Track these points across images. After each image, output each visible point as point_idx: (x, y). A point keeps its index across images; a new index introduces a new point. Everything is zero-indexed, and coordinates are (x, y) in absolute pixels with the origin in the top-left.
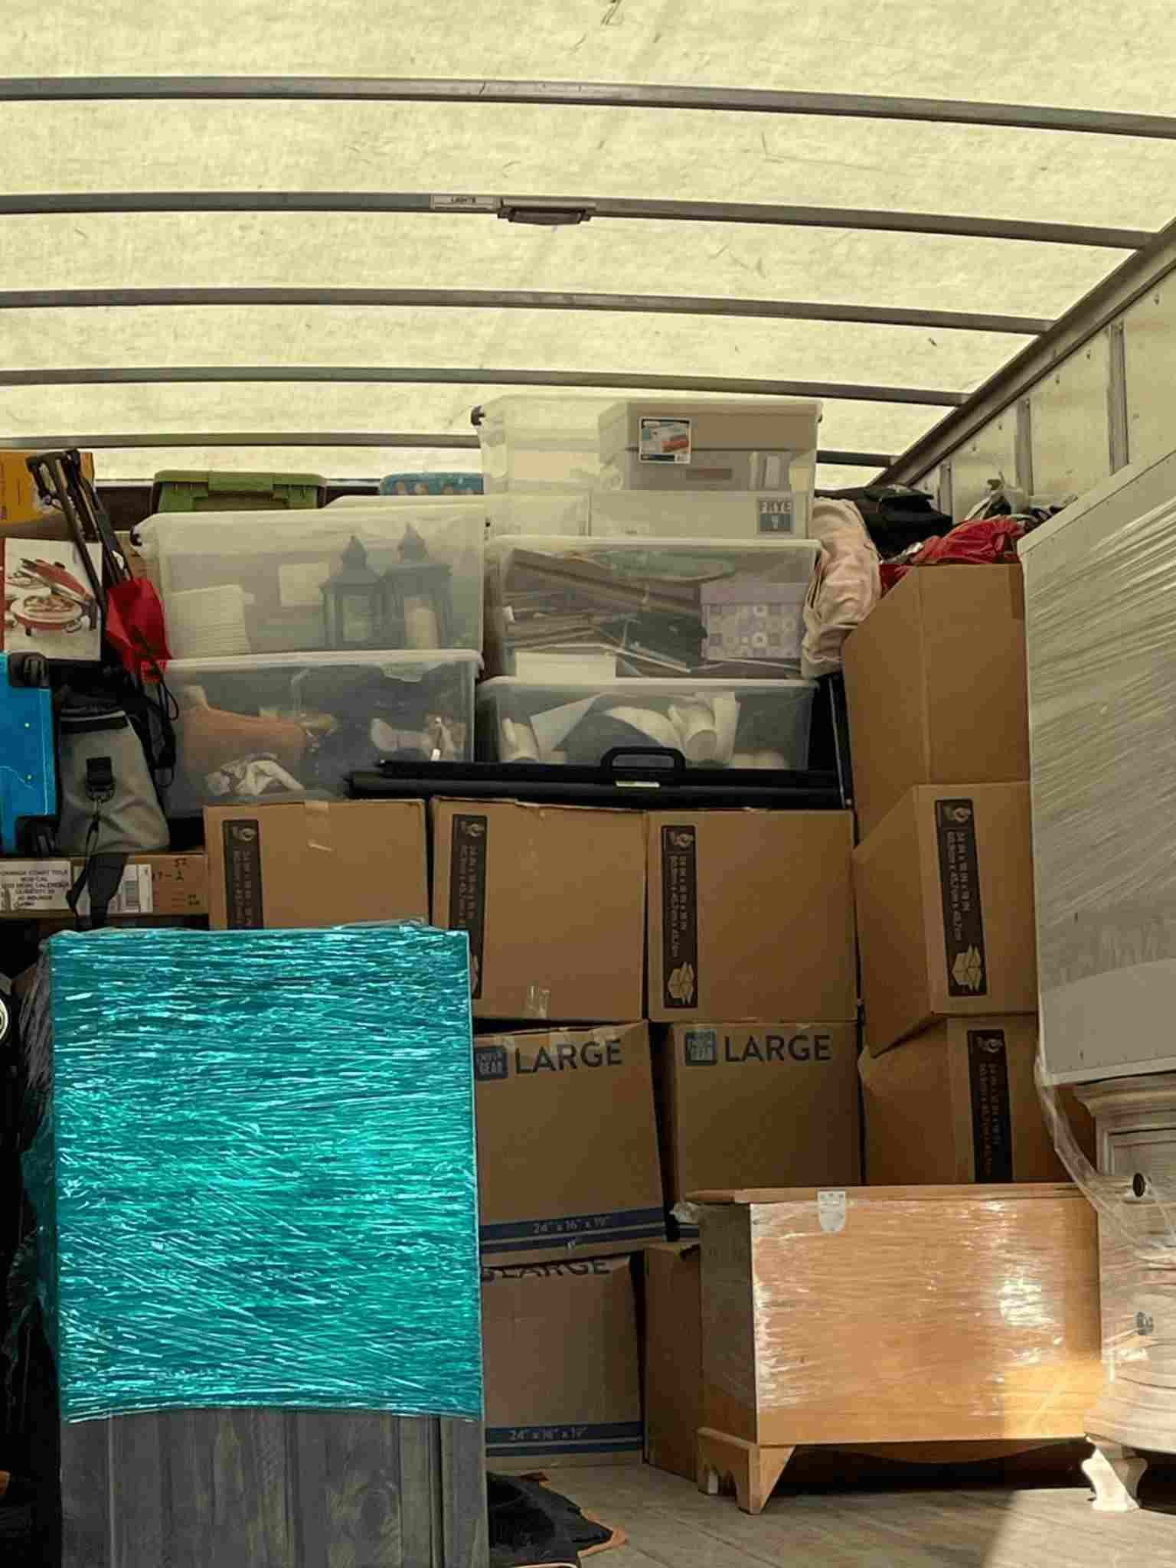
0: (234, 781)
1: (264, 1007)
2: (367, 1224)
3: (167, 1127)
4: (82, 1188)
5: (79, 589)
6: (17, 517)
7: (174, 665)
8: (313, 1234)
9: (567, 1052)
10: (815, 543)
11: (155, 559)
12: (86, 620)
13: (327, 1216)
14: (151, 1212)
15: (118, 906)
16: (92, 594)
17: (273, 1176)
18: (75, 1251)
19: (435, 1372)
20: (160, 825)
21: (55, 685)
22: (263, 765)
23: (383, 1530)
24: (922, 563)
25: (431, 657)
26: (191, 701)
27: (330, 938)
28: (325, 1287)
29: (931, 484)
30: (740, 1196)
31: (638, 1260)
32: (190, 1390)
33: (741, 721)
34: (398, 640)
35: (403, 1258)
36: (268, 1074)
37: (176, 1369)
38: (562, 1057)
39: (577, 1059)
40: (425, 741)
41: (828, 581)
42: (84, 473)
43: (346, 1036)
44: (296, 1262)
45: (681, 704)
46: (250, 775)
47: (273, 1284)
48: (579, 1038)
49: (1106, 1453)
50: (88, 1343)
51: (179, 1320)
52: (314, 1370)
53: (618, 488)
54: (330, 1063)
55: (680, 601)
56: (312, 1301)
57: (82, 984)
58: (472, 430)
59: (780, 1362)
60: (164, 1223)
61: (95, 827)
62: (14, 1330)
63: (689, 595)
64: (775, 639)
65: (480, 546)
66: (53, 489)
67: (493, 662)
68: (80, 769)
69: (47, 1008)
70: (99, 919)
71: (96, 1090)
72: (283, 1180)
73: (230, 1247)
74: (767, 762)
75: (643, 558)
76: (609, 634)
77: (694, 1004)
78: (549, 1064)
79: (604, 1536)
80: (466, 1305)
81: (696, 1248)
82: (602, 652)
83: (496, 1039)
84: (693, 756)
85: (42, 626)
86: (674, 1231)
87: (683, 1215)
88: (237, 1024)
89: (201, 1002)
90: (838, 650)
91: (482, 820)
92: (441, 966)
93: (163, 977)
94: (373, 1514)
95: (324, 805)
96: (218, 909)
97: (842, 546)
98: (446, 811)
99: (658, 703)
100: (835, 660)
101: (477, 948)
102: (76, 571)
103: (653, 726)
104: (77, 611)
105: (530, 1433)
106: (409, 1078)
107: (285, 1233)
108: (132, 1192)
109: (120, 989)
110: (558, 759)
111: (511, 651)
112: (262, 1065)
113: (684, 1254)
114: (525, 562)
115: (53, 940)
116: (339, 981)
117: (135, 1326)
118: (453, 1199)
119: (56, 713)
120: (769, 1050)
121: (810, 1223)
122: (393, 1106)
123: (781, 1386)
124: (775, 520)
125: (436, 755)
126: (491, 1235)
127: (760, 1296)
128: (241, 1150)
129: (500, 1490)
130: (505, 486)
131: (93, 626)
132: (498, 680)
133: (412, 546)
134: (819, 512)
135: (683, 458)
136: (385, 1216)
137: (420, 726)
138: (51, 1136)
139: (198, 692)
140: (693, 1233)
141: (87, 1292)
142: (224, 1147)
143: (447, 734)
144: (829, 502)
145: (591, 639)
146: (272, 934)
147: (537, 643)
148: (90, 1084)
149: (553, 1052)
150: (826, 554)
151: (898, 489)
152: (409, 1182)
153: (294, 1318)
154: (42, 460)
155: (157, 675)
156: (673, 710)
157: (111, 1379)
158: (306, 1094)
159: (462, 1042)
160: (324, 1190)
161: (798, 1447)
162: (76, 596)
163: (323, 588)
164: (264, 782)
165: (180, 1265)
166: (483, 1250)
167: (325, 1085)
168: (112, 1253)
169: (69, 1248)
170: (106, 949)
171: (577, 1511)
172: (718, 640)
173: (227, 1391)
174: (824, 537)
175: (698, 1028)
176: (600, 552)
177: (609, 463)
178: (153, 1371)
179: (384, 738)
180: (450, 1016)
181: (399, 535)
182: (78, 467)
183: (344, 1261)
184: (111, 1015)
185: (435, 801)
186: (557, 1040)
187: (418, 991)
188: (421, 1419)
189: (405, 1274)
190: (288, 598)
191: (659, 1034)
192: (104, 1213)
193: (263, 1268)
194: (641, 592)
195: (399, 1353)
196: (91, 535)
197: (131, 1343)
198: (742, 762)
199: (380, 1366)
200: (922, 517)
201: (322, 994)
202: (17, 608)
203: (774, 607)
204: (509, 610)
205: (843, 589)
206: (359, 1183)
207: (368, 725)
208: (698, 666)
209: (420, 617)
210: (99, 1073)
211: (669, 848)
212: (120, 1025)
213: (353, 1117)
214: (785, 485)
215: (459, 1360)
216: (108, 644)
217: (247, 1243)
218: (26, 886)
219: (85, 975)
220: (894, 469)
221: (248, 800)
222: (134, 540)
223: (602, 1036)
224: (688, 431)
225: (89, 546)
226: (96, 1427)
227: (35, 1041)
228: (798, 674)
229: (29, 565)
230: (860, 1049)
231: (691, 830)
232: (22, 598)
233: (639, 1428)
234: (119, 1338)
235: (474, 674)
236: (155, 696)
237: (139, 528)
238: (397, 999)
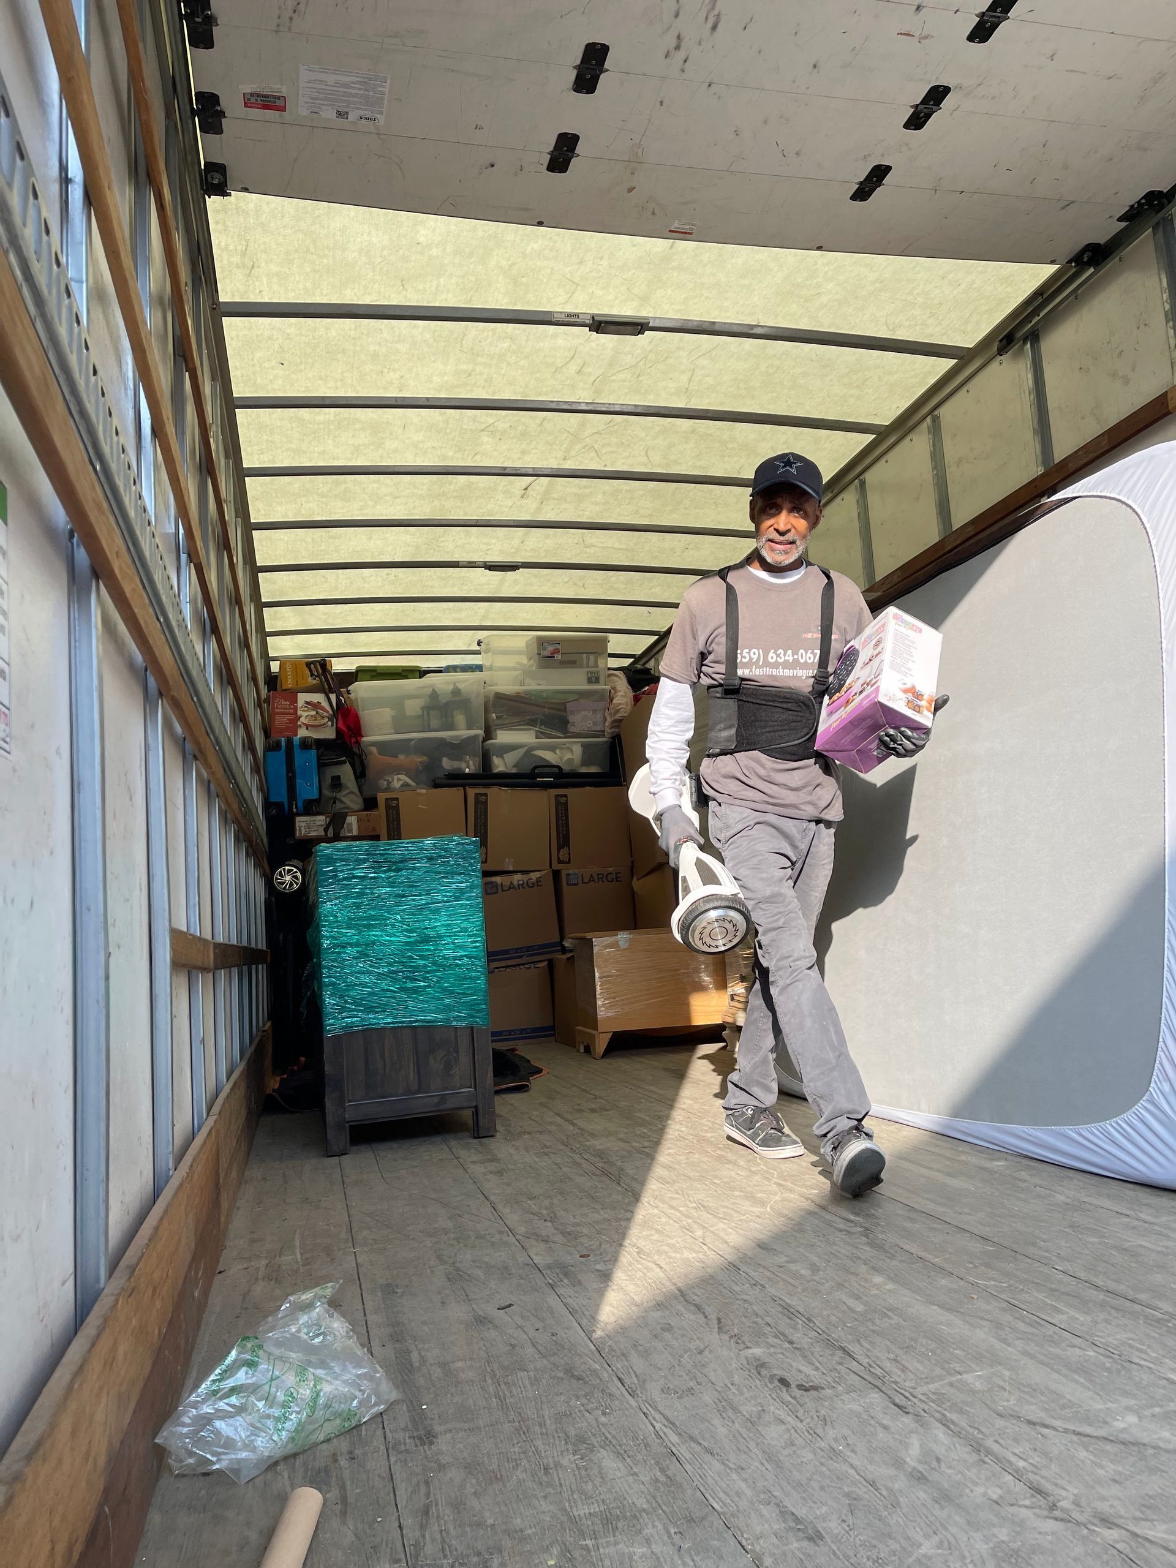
0: (389, 783)
1: (400, 870)
2: (445, 952)
3: (364, 918)
4: (330, 944)
5: (327, 711)
6: (302, 685)
7: (364, 739)
8: (422, 957)
9: (521, 882)
10: (608, 687)
11: (356, 699)
12: (330, 723)
13: (427, 950)
14: (357, 952)
15: (344, 833)
16: (331, 712)
17: (406, 936)
18: (328, 969)
19: (471, 1010)
20: (360, 800)
21: (318, 749)
22: (400, 776)
23: (452, 1073)
24: (648, 694)
25: (464, 733)
26: (371, 753)
27: (426, 842)
28: (427, 978)
29: (651, 664)
30: (589, 935)
31: (551, 963)
32: (375, 1021)
33: (584, 753)
34: (451, 727)
35: (457, 965)
36: (403, 896)
37: (369, 1013)
38: (519, 885)
39: (525, 885)
40: (463, 765)
41: (614, 701)
42: (328, 667)
43: (433, 880)
44: (415, 969)
45: (561, 749)
46: (395, 781)
47: (407, 978)
48: (525, 877)
49: (730, 1028)
50: (334, 1005)
51: (370, 994)
52: (423, 1011)
53: (534, 668)
54: (427, 891)
55: (559, 710)
56: (422, 984)
57: (329, 864)
58: (478, 648)
59: (606, 999)
60: (363, 955)
61: (334, 802)
62: (305, 1001)
63: (562, 707)
64: (595, 723)
65: (482, 690)
66: (316, 674)
67: (489, 734)
68: (329, 781)
69: (316, 873)
70: (337, 838)
71: (335, 905)
72: (410, 937)
73: (390, 964)
74: (593, 769)
75: (544, 694)
76: (532, 723)
77: (569, 862)
78: (514, 887)
79: (540, 1071)
80: (482, 983)
81: (573, 956)
82: (530, 729)
83: (494, 879)
84: (566, 768)
85: (312, 726)
86: (564, 950)
87: (567, 944)
88: (390, 877)
89: (377, 868)
90: (618, 727)
91: (486, 795)
92: (469, 852)
93: (361, 860)
94: (448, 1067)
95: (424, 791)
96: (384, 832)
97: (618, 688)
98: (472, 792)
99: (552, 748)
100: (617, 730)
101: (484, 843)
102: (325, 704)
103: (549, 756)
104: (326, 720)
105: (510, 1032)
106: (459, 895)
107: (411, 957)
108: (351, 945)
109: (344, 865)
110: (514, 771)
111: (495, 730)
112: (400, 892)
113: (568, 959)
114: (499, 696)
115: (318, 848)
116: (430, 859)
117: (353, 998)
118: (477, 942)
119: (319, 758)
120: (598, 879)
121: (615, 945)
122: (453, 906)
123: (607, 1009)
124: (593, 679)
125: (467, 771)
126: (492, 955)
127: (597, 975)
128: (393, 926)
129: (497, 1054)
130: (491, 669)
131: (332, 725)
132: (490, 741)
133: (456, 692)
134: (609, 676)
135: (558, 657)
136: (450, 949)
137: (461, 760)
138: (318, 924)
139: (374, 750)
140: (571, 951)
141: (333, 984)
142: (386, 925)
143: (471, 763)
144: (613, 672)
145: (526, 725)
146: (405, 843)
147: (503, 727)
148: (333, 903)
149: (515, 883)
150: (613, 691)
151: (639, 666)
152: (459, 936)
153: (416, 991)
154: (312, 662)
155: (358, 743)
156: (558, 751)
157: (343, 1018)
158: (417, 903)
159: (477, 881)
160: (426, 940)
161: (614, 1032)
162: (326, 714)
163: (423, 709)
164: (401, 783)
165: (370, 972)
166: (489, 961)
167: (425, 899)
168: (343, 968)
169: (326, 967)
170: (338, 850)
171: (529, 1061)
172: (573, 724)
173: (389, 1021)
174: (613, 685)
175: (571, 871)
176: (528, 692)
177: (530, 659)
178: (360, 1014)
179: (447, 764)
180: (473, 871)
181: (451, 687)
182: (325, 665)
183: (434, 968)
184: (341, 875)
185: (467, 788)
186: (517, 878)
187: (461, 861)
188: (465, 1028)
189: (458, 971)
190: (408, 713)
191: (556, 874)
192: (339, 953)
193: (403, 972)
194: (544, 707)
195: (457, 1002)
196: (331, 691)
197: (351, 1003)
198: (584, 770)
199: (449, 1008)
200: (648, 676)
201: (424, 864)
202: (303, 720)
203: (595, 711)
204: (494, 715)
205: (620, 704)
206: (440, 937)
207: (440, 761)
208: (566, 734)
209: (460, 718)
210: (337, 898)
211: (558, 804)
212: (344, 879)
213: (437, 911)
214: (596, 666)
215: (480, 1004)
216: (338, 732)
217: (396, 962)
218: (308, 827)
219: (330, 860)
220: (637, 659)
221: (394, 790)
222: (348, 692)
223: (534, 876)
224: (559, 647)
225: (331, 695)
226: (337, 1037)
227: (312, 887)
228: (604, 736)
229: (307, 703)
230: (632, 877)
231: (565, 796)
232: (305, 716)
233: (553, 1028)
234: (346, 1002)
235: (481, 739)
236: (357, 751)
237: (350, 688)
238: (453, 865)
